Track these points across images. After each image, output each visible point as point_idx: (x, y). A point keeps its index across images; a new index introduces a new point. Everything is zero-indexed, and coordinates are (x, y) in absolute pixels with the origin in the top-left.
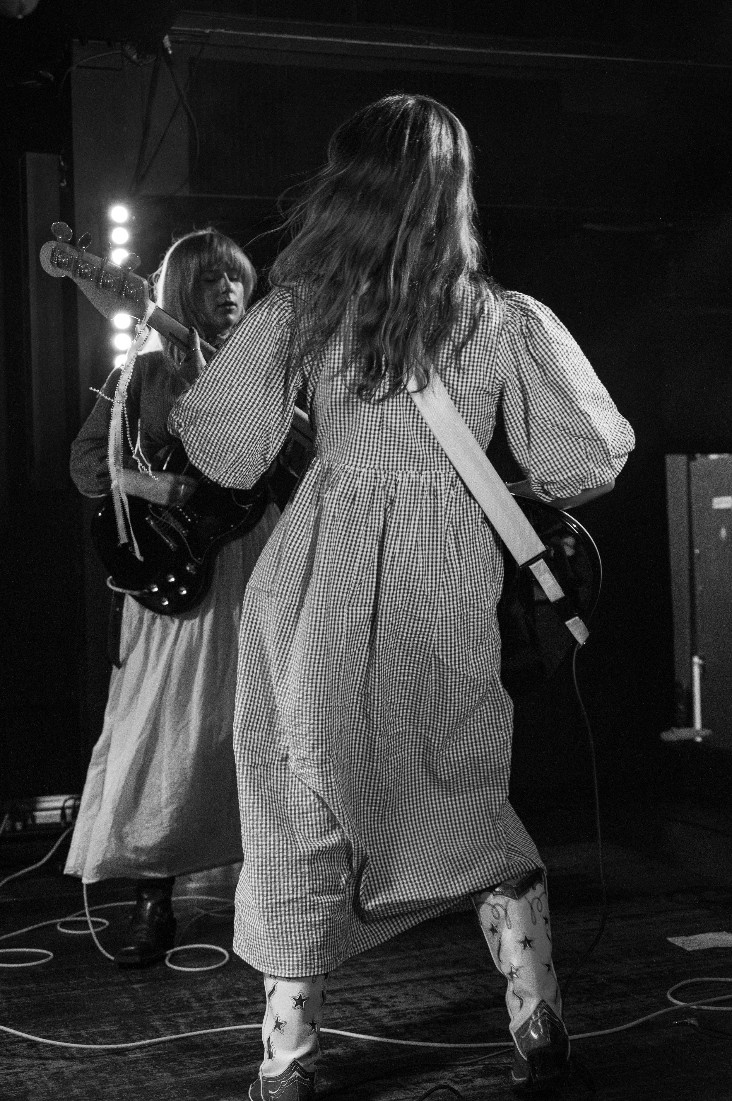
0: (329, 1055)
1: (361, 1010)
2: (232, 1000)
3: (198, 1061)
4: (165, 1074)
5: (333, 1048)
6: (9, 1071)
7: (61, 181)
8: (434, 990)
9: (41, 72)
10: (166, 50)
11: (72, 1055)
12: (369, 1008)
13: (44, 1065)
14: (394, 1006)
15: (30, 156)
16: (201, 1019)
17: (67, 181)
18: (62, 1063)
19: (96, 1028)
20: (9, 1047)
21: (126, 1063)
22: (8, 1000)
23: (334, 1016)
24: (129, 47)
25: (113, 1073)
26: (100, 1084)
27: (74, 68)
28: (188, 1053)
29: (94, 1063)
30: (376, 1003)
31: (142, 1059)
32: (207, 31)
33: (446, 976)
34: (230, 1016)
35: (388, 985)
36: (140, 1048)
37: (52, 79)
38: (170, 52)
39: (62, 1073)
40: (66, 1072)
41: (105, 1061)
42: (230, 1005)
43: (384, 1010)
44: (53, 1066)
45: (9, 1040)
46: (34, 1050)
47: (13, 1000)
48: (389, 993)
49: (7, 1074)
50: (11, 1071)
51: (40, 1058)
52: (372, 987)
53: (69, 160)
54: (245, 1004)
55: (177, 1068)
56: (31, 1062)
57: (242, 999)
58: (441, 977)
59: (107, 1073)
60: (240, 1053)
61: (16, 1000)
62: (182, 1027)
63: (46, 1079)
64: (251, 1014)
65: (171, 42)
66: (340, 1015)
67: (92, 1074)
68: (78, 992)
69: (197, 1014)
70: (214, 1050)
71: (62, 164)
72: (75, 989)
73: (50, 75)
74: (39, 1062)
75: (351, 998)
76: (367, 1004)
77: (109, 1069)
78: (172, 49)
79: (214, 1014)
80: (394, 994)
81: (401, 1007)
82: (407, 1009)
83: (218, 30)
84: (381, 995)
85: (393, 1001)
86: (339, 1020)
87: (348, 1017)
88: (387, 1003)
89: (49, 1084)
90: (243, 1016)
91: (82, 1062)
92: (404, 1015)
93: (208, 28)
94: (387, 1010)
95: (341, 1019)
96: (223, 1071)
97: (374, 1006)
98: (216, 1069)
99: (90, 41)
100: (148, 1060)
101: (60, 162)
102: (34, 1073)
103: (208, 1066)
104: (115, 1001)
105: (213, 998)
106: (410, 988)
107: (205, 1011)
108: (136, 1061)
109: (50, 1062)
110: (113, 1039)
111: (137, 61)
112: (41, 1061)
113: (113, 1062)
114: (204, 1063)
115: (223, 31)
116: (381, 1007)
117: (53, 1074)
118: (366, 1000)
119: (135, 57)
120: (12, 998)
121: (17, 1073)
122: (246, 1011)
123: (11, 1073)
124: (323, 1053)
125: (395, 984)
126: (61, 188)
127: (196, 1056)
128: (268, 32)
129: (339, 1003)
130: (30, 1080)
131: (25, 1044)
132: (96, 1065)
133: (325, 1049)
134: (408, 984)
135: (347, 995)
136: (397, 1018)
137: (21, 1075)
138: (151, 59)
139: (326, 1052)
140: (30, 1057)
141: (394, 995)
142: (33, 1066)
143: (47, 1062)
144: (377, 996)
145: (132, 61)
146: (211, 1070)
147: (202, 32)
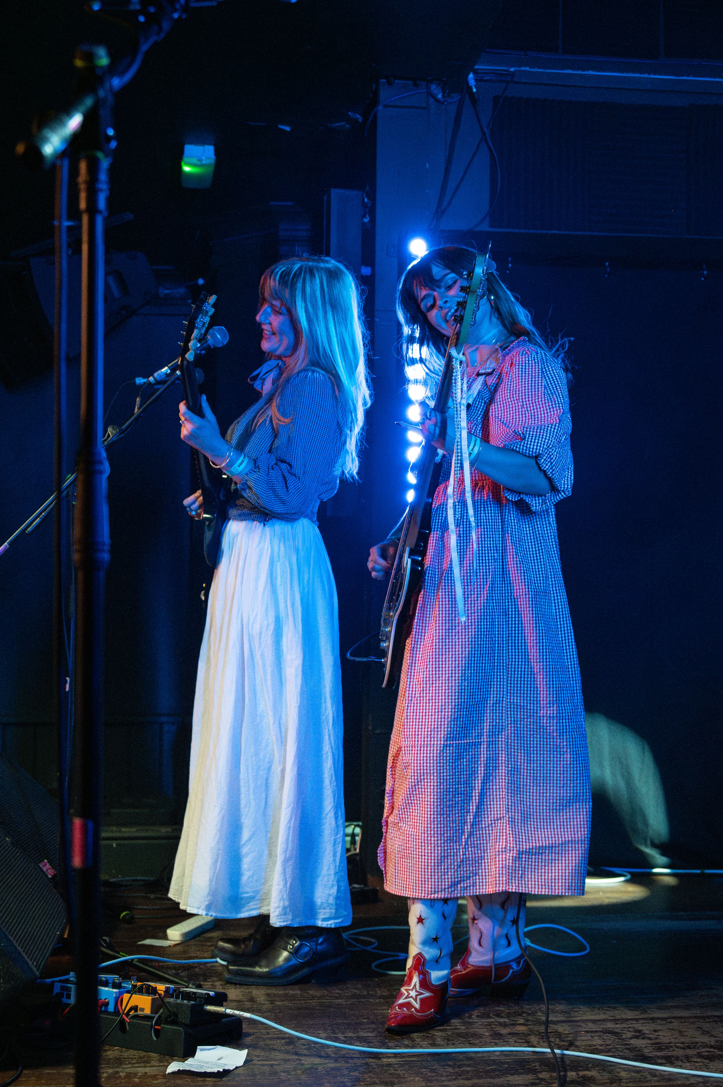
0: (584, 1077)
1: (623, 1039)
2: (492, 1020)
3: (450, 1070)
4: (417, 1079)
5: (589, 1070)
6: (265, 1063)
7: (364, 216)
8: (700, 1028)
9: (350, 113)
10: (471, 88)
11: (327, 1053)
12: (631, 1038)
13: (300, 1060)
14: (656, 1039)
15: (335, 192)
16: (459, 1035)
17: (370, 216)
18: (317, 1060)
19: (353, 1033)
20: (268, 1042)
21: (379, 1066)
22: (272, 1002)
23: (595, 1043)
24: (435, 86)
25: (365, 1073)
26: (352, 1082)
27: (380, 108)
28: (442, 1063)
29: (348, 1063)
30: (639, 1034)
31: (395, 1064)
32: (512, 70)
33: (716, 1016)
34: (487, 1034)
35: (653, 1019)
36: (396, 1055)
37: (360, 120)
38: (474, 90)
39: (316, 1069)
40: (320, 1068)
41: (359, 1062)
42: (490, 1024)
43: (645, 1042)
44: (308, 1061)
45: (269, 1036)
46: (292, 1046)
47: (276, 1003)
48: (654, 1026)
49: (263, 1065)
50: (268, 1063)
51: (296, 1054)
52: (637, 1020)
53: (372, 196)
54: (505, 1025)
55: (429, 1074)
56: (287, 1057)
57: (501, 1020)
58: (709, 1017)
59: (359, 1073)
60: (494, 1067)
61: (279, 1003)
62: (439, 1039)
63: (299, 1072)
64: (509, 1034)
65: (476, 80)
66: (600, 1042)
67: (346, 1072)
68: (340, 1001)
69: (456, 1029)
70: (468, 1063)
71: (366, 200)
72: (338, 998)
73: (359, 117)
74: (295, 1057)
75: (613, 1028)
76: (629, 1035)
77: (362, 1069)
78: (476, 87)
79: (472, 1031)
80: (659, 1027)
81: (665, 1040)
82: (671, 1043)
83: (523, 68)
84: (646, 1028)
85: (657, 1034)
86: (597, 1047)
87: (607, 1045)
88: (651, 1036)
89: (303, 1077)
90: (501, 1035)
91: (336, 1061)
92: (667, 1048)
93: (512, 67)
94: (649, 1042)
95: (602, 1045)
96: (474, 1081)
97: (636, 1037)
98: (467, 1079)
99: (396, 81)
100: (402, 1065)
101: (363, 199)
102: (289, 1066)
103: (460, 1076)
104: (376, 1011)
105: (473, 1017)
106: (676, 1024)
107: (463, 1027)
108: (389, 1065)
109: (306, 1058)
110: (369, 1044)
111: (442, 100)
112: (297, 1057)
113: (367, 1064)
114: (457, 1073)
115: (528, 69)
116: (643, 1038)
117: (307, 1069)
118: (629, 1031)
119: (440, 96)
120: (276, 1001)
121: (272, 1065)
122: (504, 1031)
123: (267, 1065)
124: (578, 1074)
125: (659, 1019)
126: (364, 224)
127: (449, 1066)
128: (573, 69)
129: (600, 1031)
130: (284, 1072)
131: (283, 1041)
132: (349, 1065)
133: (580, 1071)
134: (673, 1020)
135: (610, 1025)
136: (660, 1049)
137: (275, 1067)
138: (456, 97)
139: (581, 1073)
140: (287, 1052)
141: (657, 1029)
142: (289, 1060)
143: (302, 1058)
144: (640, 1028)
145: (437, 100)
146: (463, 1079)
147: (508, 71)
